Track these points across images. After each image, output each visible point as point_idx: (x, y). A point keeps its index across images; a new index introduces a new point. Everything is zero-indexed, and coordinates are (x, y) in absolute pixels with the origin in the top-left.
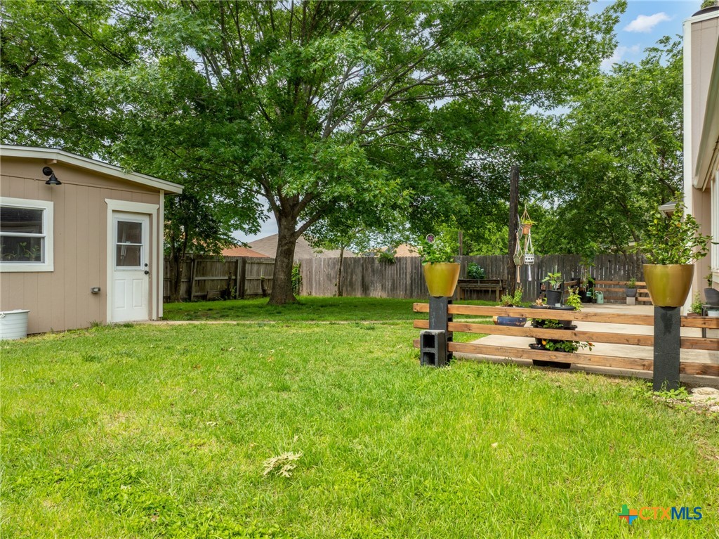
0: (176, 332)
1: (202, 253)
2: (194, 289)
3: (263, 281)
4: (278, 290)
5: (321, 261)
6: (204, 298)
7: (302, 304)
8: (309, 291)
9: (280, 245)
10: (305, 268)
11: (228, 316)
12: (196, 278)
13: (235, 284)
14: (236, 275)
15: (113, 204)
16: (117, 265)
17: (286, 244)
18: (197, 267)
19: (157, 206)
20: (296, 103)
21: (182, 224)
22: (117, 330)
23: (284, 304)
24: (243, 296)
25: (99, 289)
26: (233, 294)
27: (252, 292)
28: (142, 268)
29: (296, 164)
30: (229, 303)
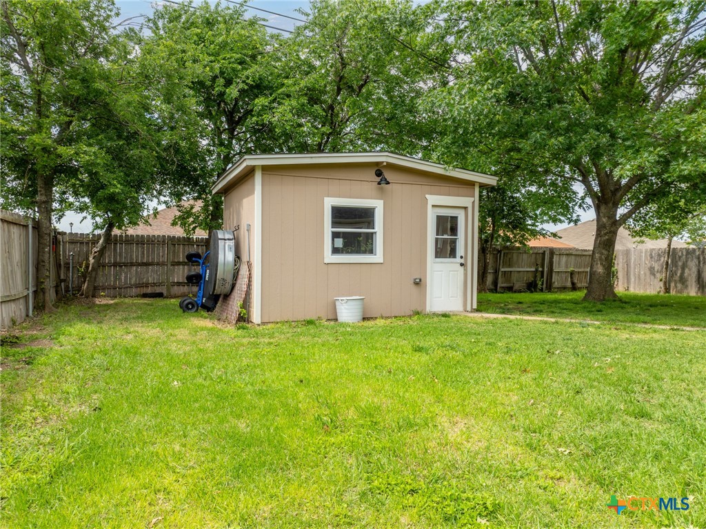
0: (493, 326)
1: (508, 244)
2: (500, 280)
3: (572, 273)
4: (595, 286)
5: (641, 252)
6: (510, 289)
7: (626, 303)
8: (626, 286)
9: (598, 235)
10: (621, 260)
11: (541, 311)
12: (503, 270)
13: (542, 277)
14: (543, 267)
15: (432, 199)
16: (436, 257)
17: (605, 234)
18: (504, 258)
19: (472, 199)
20: (622, 73)
21: (489, 216)
22: (436, 319)
23: (603, 300)
24: (550, 289)
25: (420, 280)
26: (539, 286)
27: (559, 285)
28: (458, 260)
29: (628, 143)
30: (537, 296)
